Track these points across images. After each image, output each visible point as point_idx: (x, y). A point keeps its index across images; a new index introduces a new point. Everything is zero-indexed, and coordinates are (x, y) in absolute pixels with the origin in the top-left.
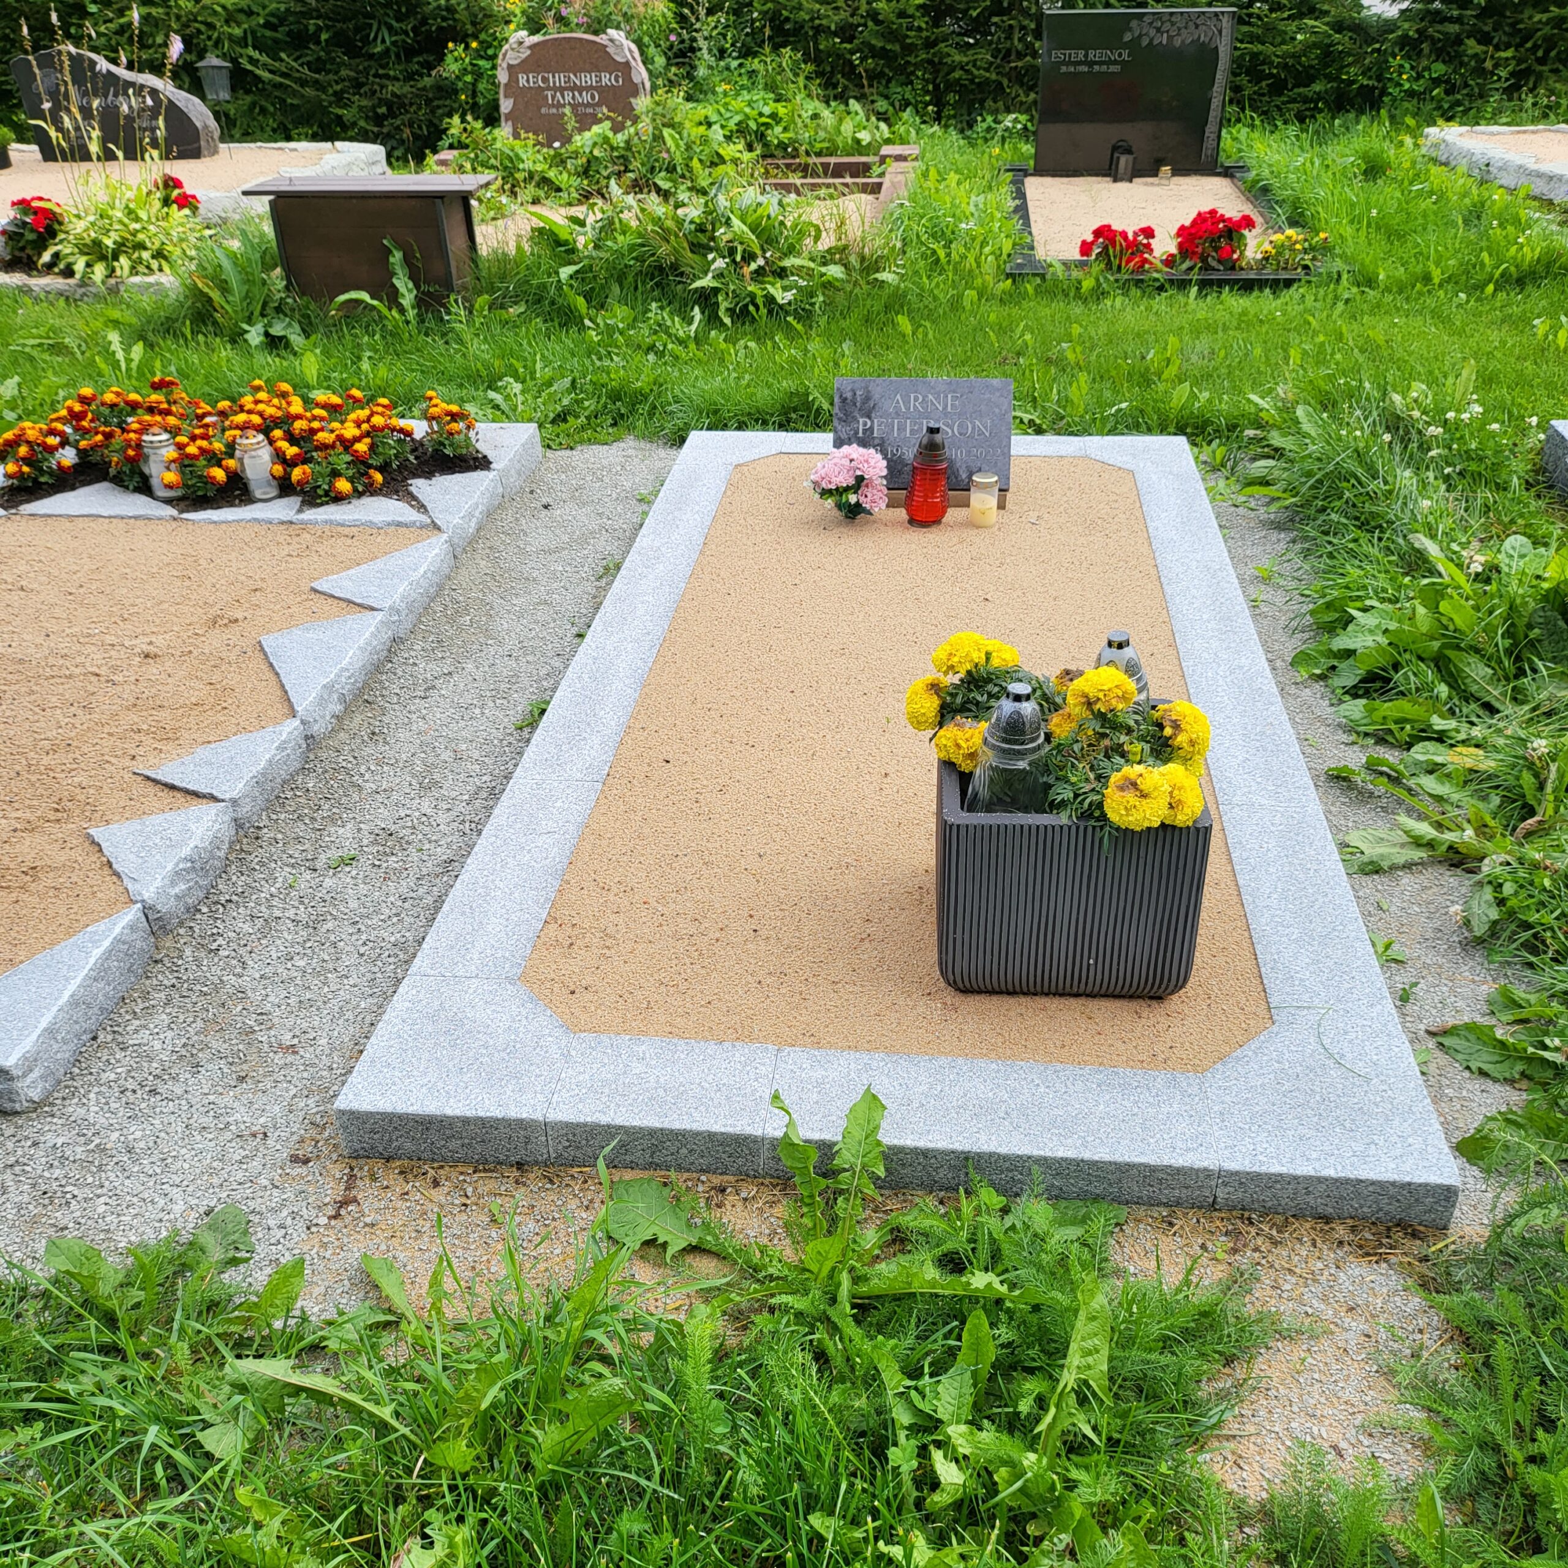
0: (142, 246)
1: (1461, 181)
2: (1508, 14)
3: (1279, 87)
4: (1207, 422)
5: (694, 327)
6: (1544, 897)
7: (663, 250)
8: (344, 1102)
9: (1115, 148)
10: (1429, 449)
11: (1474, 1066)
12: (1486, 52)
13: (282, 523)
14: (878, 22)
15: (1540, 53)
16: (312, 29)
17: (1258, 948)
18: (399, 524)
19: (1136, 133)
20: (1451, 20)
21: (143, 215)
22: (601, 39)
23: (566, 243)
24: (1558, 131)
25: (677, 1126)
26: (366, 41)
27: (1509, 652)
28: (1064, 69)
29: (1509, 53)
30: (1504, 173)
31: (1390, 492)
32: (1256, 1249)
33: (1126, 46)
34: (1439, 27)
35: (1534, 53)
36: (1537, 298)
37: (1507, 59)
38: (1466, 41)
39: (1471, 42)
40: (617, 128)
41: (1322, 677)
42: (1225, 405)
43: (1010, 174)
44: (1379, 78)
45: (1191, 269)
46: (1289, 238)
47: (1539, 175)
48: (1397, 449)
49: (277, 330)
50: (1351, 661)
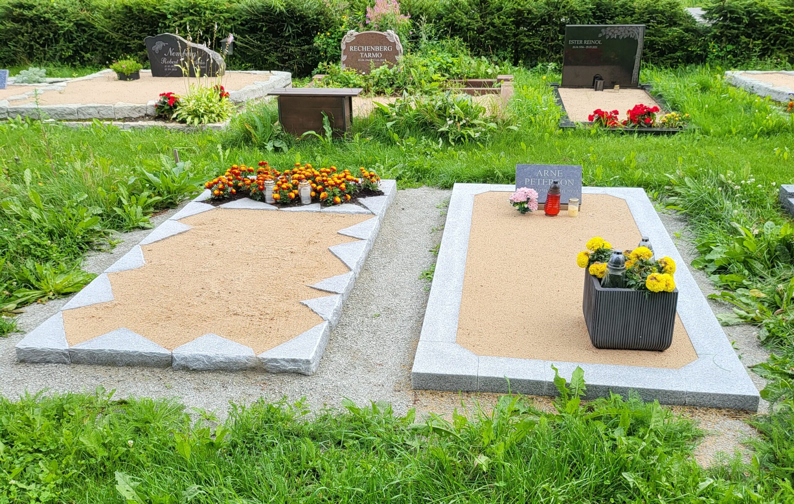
0: (212, 112)
1: (742, 93)
2: (758, 26)
3: (662, 54)
4: (649, 184)
5: (440, 146)
6: (783, 329)
7: (428, 117)
8: (414, 370)
9: (595, 78)
10: (736, 194)
11: (763, 375)
12: (750, 41)
13: (317, 212)
14: (494, 27)
15: (772, 42)
16: (259, 26)
17: (691, 339)
18: (360, 213)
19: (604, 71)
20: (734, 28)
21: (213, 100)
22: (384, 33)
23: (387, 114)
24: (781, 73)
25: (518, 378)
26: (282, 31)
27: (769, 260)
28: (574, 47)
29: (759, 42)
30: (760, 91)
31: (722, 208)
32: (699, 416)
33: (599, 39)
34: (729, 31)
35: (770, 42)
36: (775, 140)
37: (758, 44)
38: (741, 37)
39: (743, 37)
40: (390, 67)
41: (703, 269)
42: (655, 177)
43: (553, 87)
44: (705, 50)
45: (634, 127)
46: (673, 116)
47: (774, 92)
48: (724, 194)
49: (277, 145)
50: (713, 263)
